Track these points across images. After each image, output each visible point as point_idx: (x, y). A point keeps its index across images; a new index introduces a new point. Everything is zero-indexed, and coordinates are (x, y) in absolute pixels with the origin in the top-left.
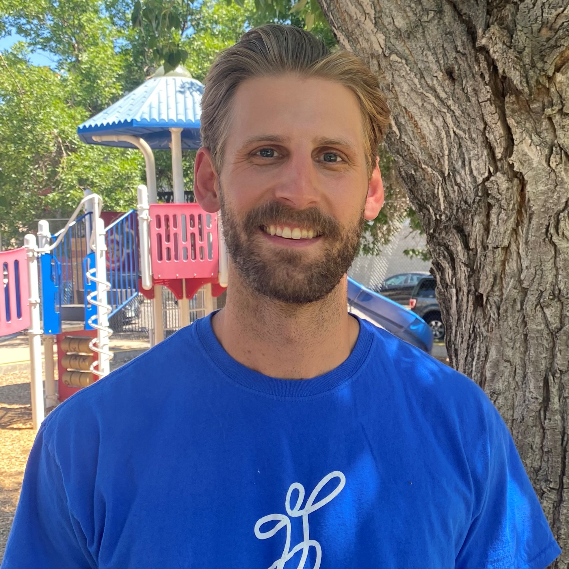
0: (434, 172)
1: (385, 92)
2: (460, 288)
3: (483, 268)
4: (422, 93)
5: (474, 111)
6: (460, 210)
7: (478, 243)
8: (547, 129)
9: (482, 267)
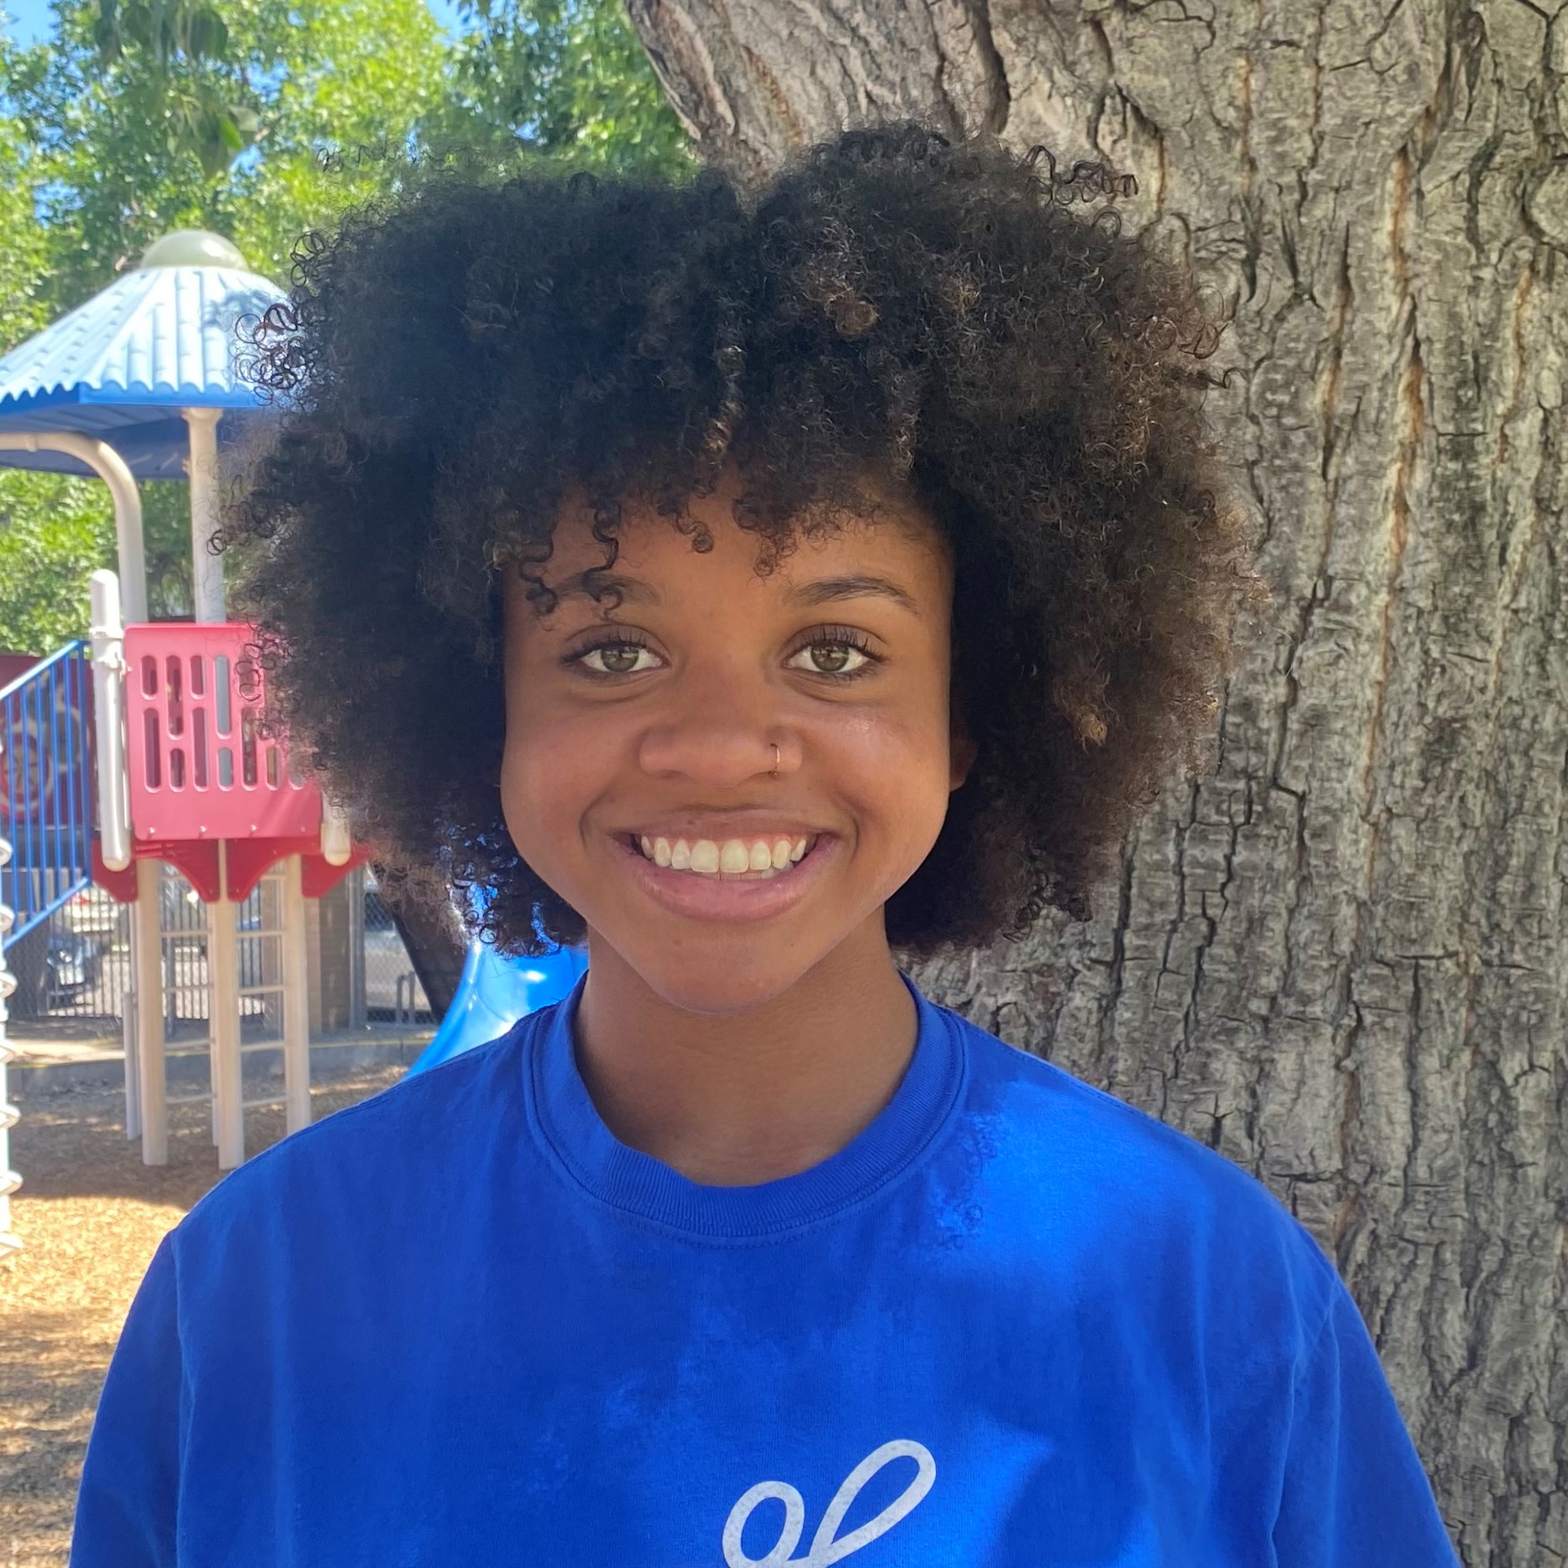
1: (698, 10)
5: (916, 29)
8: (1090, 53)
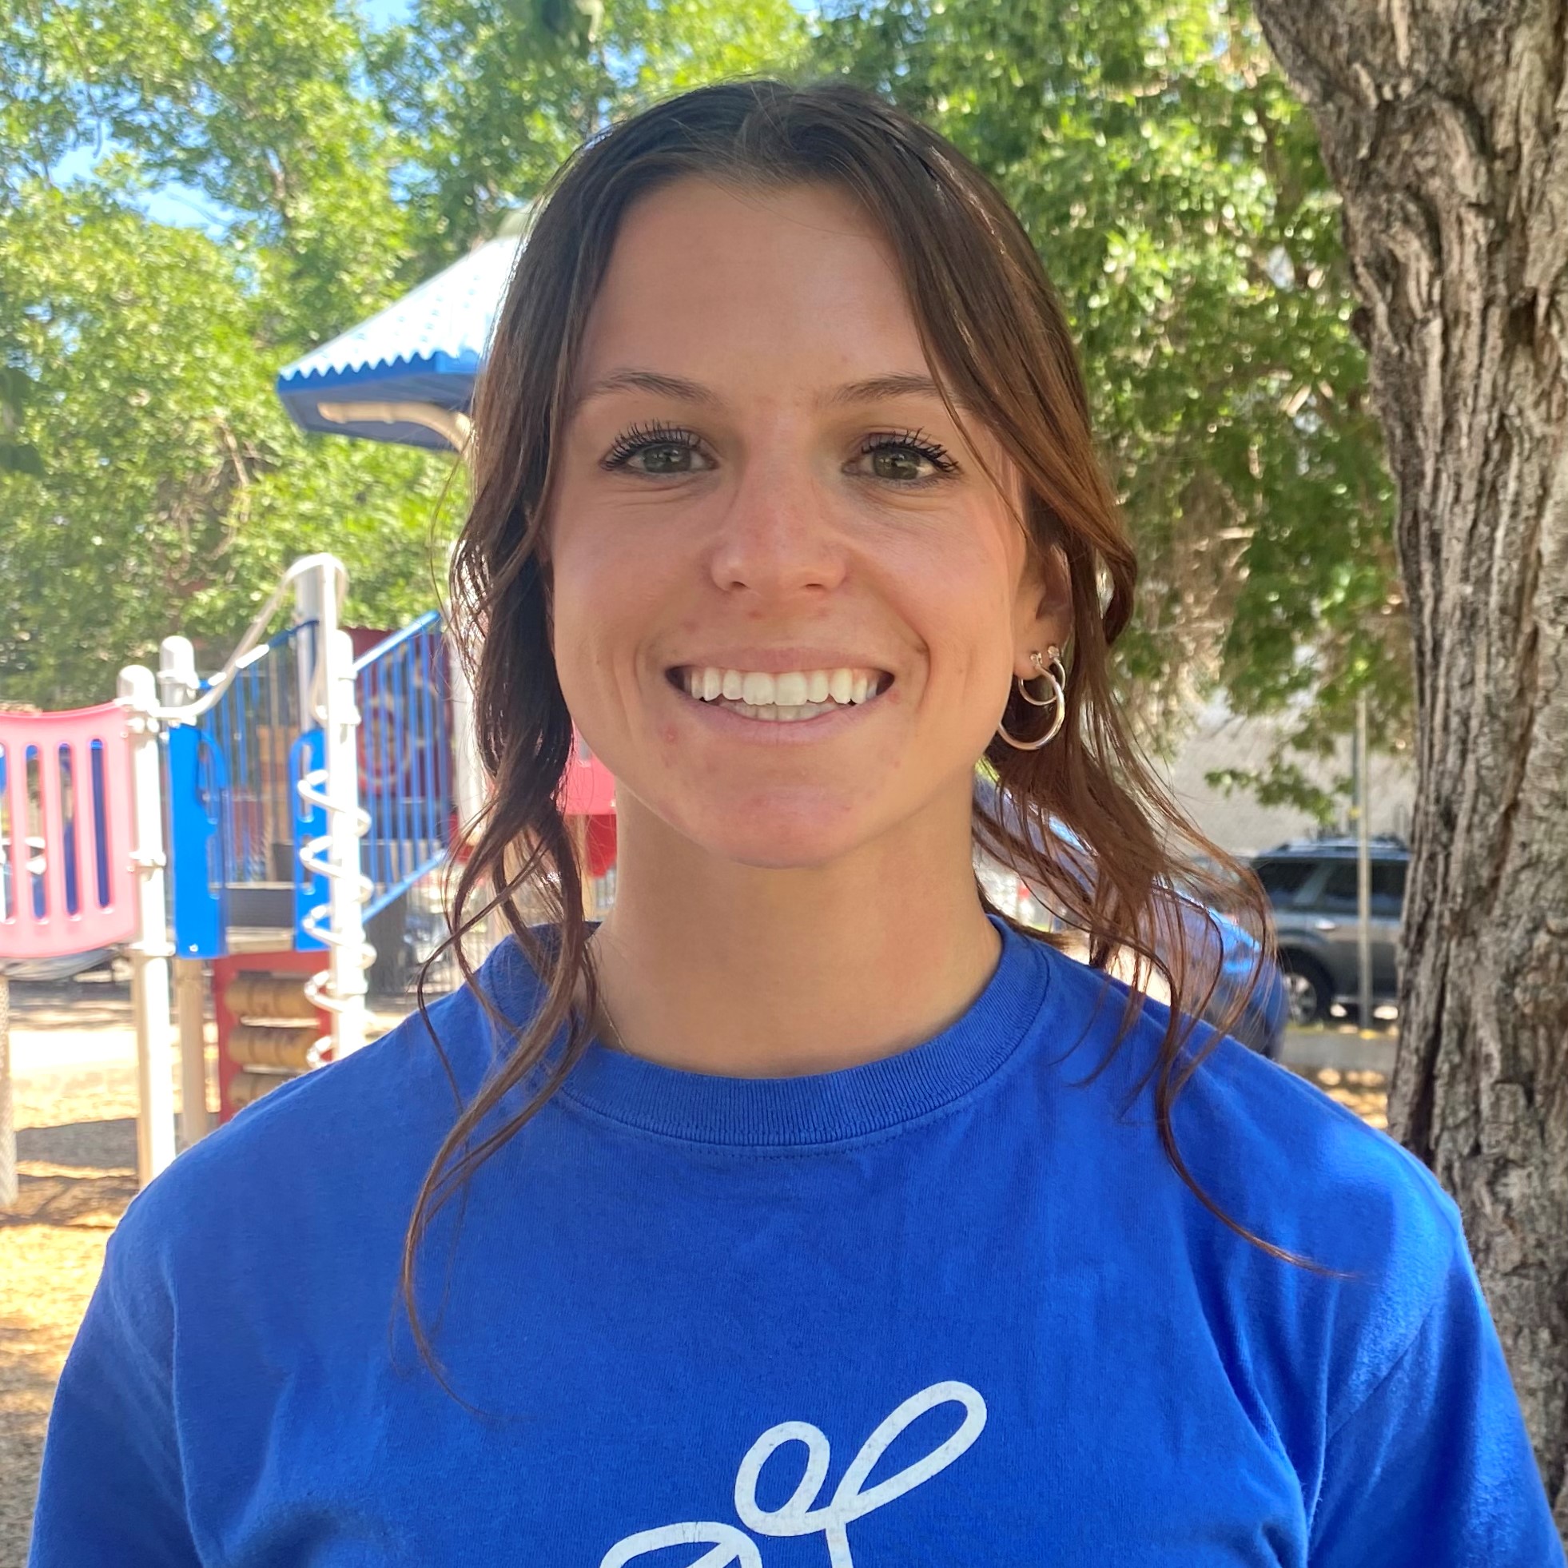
2: (1457, 314)
3: (1540, 202)
6: (1463, 43)
7: (1526, 120)
9: (1536, 200)
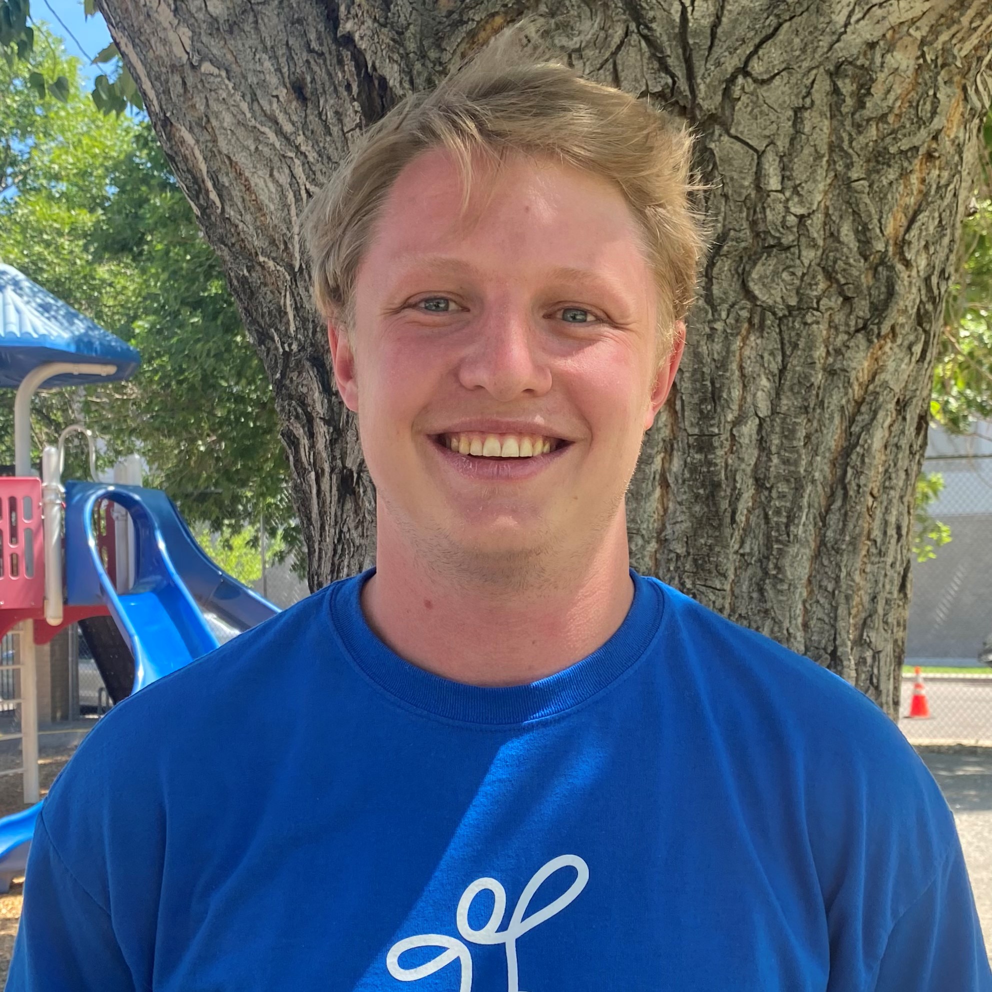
0: (278, 268)
1: (196, 130)
4: (255, 127)
5: (337, 149)
